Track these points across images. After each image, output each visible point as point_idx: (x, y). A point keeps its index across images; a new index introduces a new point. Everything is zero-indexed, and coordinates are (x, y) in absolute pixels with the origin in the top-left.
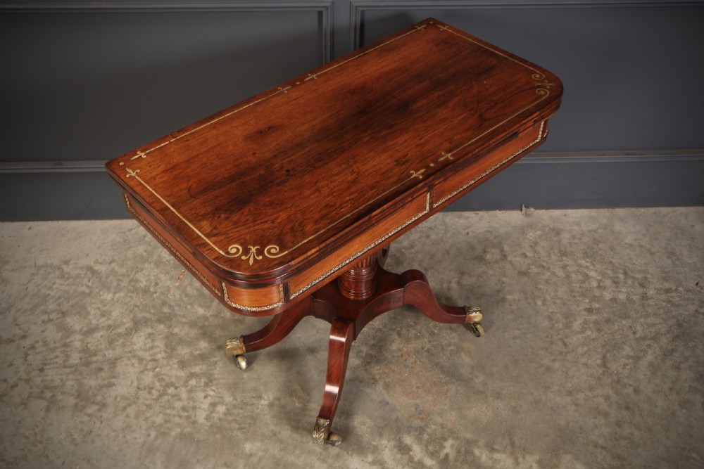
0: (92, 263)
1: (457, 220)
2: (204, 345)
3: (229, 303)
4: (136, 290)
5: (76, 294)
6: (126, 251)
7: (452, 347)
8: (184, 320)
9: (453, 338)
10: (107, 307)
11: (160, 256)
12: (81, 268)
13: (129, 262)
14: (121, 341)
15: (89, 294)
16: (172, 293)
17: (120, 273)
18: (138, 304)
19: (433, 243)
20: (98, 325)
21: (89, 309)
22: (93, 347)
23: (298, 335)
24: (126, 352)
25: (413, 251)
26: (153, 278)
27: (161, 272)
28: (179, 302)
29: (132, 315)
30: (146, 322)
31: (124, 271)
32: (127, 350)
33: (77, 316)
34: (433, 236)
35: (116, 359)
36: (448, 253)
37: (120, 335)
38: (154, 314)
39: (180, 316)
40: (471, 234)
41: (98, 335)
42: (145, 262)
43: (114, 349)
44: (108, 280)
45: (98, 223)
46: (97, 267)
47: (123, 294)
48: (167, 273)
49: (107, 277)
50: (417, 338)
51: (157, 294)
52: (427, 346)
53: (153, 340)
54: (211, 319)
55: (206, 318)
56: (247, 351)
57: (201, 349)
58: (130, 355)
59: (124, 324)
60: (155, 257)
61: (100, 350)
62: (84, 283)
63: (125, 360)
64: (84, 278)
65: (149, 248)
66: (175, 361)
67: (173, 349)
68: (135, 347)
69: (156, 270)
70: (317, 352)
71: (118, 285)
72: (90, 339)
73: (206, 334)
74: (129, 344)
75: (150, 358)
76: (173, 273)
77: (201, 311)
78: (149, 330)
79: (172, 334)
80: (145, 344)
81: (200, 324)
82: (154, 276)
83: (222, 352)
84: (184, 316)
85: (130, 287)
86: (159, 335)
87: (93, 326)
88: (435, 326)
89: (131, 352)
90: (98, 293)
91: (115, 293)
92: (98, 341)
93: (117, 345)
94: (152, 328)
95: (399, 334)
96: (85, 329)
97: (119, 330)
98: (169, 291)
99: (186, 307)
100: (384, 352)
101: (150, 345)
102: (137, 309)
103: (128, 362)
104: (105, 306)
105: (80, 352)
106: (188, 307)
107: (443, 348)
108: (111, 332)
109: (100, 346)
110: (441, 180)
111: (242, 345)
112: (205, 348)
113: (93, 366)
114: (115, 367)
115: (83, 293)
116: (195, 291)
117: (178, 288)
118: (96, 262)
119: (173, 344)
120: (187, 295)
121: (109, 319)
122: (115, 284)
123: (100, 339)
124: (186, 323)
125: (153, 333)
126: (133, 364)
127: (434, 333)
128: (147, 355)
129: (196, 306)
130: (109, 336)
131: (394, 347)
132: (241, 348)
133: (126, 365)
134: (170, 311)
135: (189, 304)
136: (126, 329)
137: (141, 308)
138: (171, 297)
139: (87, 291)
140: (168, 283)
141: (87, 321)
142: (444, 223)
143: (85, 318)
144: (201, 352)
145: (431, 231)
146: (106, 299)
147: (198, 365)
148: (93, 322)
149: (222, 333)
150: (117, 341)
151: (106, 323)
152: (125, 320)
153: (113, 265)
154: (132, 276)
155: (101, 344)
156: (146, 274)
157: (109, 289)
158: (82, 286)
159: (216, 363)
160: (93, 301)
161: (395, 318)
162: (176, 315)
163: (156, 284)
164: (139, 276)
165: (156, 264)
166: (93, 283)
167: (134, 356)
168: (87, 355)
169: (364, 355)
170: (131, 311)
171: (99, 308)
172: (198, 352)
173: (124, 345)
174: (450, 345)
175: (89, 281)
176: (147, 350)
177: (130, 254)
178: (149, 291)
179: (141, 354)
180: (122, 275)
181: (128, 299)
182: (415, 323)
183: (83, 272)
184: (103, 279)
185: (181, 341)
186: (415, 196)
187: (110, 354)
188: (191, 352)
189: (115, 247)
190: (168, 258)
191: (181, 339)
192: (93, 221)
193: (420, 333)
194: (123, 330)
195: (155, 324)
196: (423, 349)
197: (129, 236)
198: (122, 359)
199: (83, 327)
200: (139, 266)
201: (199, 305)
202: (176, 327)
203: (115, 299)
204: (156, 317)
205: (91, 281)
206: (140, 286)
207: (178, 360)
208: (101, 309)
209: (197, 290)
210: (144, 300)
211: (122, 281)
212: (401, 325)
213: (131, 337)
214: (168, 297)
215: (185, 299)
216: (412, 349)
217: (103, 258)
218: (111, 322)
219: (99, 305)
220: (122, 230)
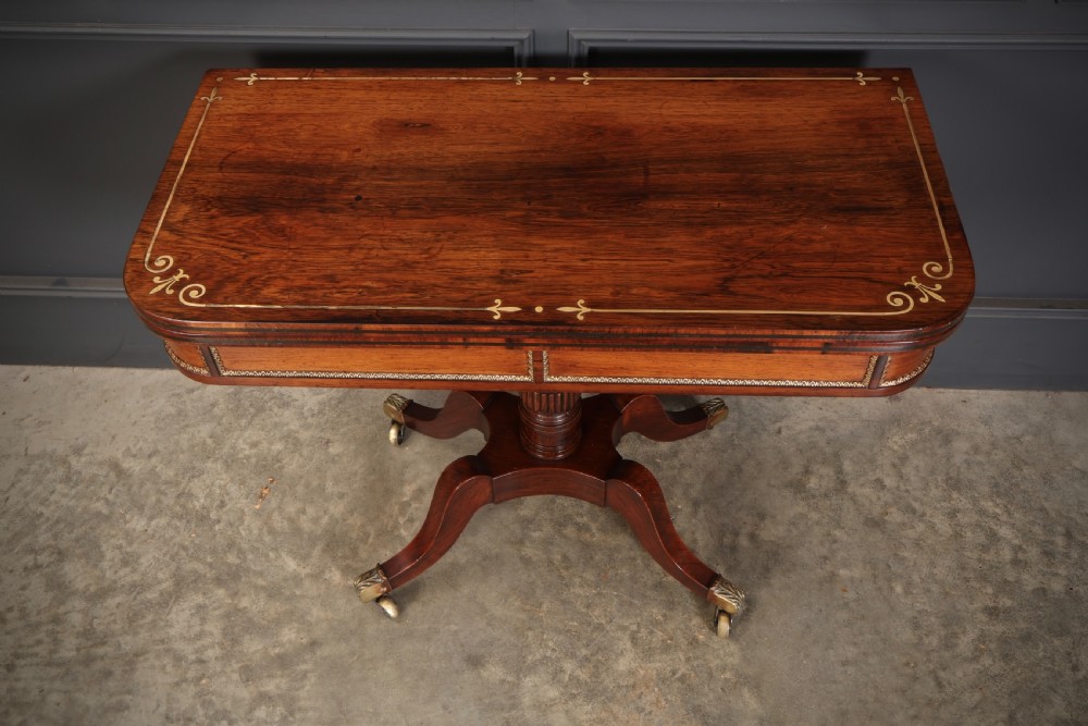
0: (120, 456)
2: (289, 635)
4: (186, 515)
5: (86, 517)
6: (180, 433)
8: (261, 582)
10: (135, 545)
11: (234, 448)
12: (101, 464)
13: (181, 456)
14: (149, 618)
15: (108, 518)
16: (246, 523)
17: (163, 478)
18: (187, 543)
20: (115, 582)
21: (104, 548)
22: (101, 627)
24: (155, 641)
25: (676, 462)
26: (218, 491)
27: (232, 480)
28: (256, 545)
29: (173, 566)
30: (195, 581)
31: (170, 473)
32: (157, 638)
33: (83, 561)
35: (137, 655)
36: (739, 469)
37: (148, 605)
38: (210, 565)
39: (256, 573)
40: (784, 433)
41: (113, 602)
42: (208, 458)
43: (135, 634)
44: (143, 491)
45: (139, 373)
46: (127, 464)
47: (163, 521)
48: (243, 482)
49: (142, 485)
50: (666, 649)
51: (222, 525)
52: (683, 670)
53: (203, 620)
54: (307, 584)
55: (297, 580)
57: (282, 645)
58: (161, 647)
59: (159, 582)
61: (113, 634)
62: (102, 495)
63: (151, 657)
64: (103, 484)
66: (236, 667)
67: (235, 641)
68: (172, 632)
69: (224, 476)
71: (159, 501)
72: (98, 610)
73: (294, 613)
74: (162, 623)
75: (193, 657)
76: (252, 483)
77: (291, 564)
78: (200, 599)
79: (237, 610)
80: (190, 627)
81: (288, 593)
82: (220, 487)
83: (318, 654)
84: (261, 574)
85: (178, 508)
86: (215, 609)
87: (106, 584)
88: (701, 627)
89: (163, 641)
90: (123, 516)
91: (151, 518)
92: (112, 614)
93: (142, 626)
94: (204, 594)
95: (634, 639)
96: (92, 589)
97: (149, 595)
98: (241, 520)
99: (267, 556)
100: (604, 675)
101: (198, 629)
102: (184, 553)
103: (157, 663)
104: (130, 543)
105: (78, 635)
106: (272, 555)
107: (710, 676)
108: (135, 598)
109: (112, 626)
112: (290, 642)
113: (97, 666)
114: (133, 670)
115: (98, 514)
116: (285, 523)
117: (258, 514)
118: (128, 453)
119: (236, 629)
120: (272, 531)
121: (134, 571)
122: (154, 499)
123: (115, 610)
124: (263, 587)
125: (205, 606)
126: (163, 667)
127: (697, 641)
128: (188, 650)
129: (284, 555)
130: (130, 606)
131: (623, 665)
133: (153, 667)
134: (238, 561)
135: (273, 549)
136: (161, 594)
137: (190, 552)
138: (243, 533)
139: (105, 511)
140: (243, 503)
141: (97, 573)
143: (96, 566)
144: (282, 651)
147: (275, 676)
148: (109, 574)
150: (143, 617)
151: (129, 579)
152: (161, 576)
153: (154, 460)
154: (183, 485)
155: (115, 621)
156: (207, 482)
157: (141, 508)
158: (98, 499)
159: (305, 675)
160: (113, 532)
161: (631, 604)
162: (248, 570)
163: (222, 504)
164: (197, 487)
166: (116, 496)
167: (168, 651)
168: (90, 643)
170: (173, 558)
171: (120, 547)
172: (277, 651)
173: (153, 625)
174: (724, 669)
175: (111, 489)
176: (190, 640)
177: (184, 439)
178: (208, 517)
179: (179, 646)
180: (166, 483)
181: (170, 533)
182: (664, 616)
183: (102, 472)
184: (135, 489)
185: (251, 627)
187: (128, 643)
188: (266, 649)
189: (162, 425)
190: (247, 452)
191: (250, 620)
192: (131, 370)
193: (671, 639)
194: (154, 595)
195: (211, 586)
196: (674, 674)
197: (188, 402)
198: (147, 656)
199: (90, 585)
200: (197, 464)
201: (290, 552)
202: (244, 595)
203: (150, 531)
204: (214, 571)
205: (114, 491)
206: (195, 506)
207: (240, 665)
208: (123, 550)
209: (291, 520)
210: (198, 536)
211: (166, 494)
212: (639, 619)
213: (167, 611)
214: (239, 533)
215: (267, 539)
216: (655, 672)
217: (138, 446)
218: (136, 577)
219: (121, 541)
220: (177, 391)
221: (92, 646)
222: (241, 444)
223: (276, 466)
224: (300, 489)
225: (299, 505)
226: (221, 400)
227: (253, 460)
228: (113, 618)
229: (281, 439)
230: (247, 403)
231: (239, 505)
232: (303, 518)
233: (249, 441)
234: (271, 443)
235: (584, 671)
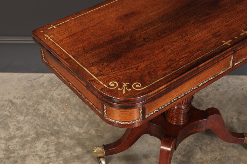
0: (12, 98)
1: (235, 80)
2: (79, 150)
3: (107, 118)
4: (37, 115)
5: (2, 116)
6: (32, 92)
7: (235, 159)
8: (67, 134)
9: (235, 153)
10: (21, 125)
11: (52, 95)
12: (5, 101)
13: (34, 98)
14: (29, 145)
15: (10, 116)
16: (59, 117)
17: (28, 104)
18: (39, 123)
19: (221, 94)
20: (15, 135)
21: (10, 125)
22: (12, 148)
23: (137, 147)
24: (31, 152)
25: (208, 98)
26: (48, 108)
27: (53, 105)
28: (64, 124)
29: (35, 130)
30: (44, 134)
31: (31, 103)
32: (32, 151)
33: (3, 129)
34: (221, 90)
35: (25, 156)
36: (231, 100)
37: (28, 142)
38: (48, 130)
39: (65, 132)
40: (244, 89)
41: (15, 141)
42: (44, 99)
43: (24, 150)
44: (21, 109)
45: (16, 74)
46: (14, 101)
47: (30, 117)
48: (57, 106)
49: (21, 107)
50: (212, 151)
51: (51, 118)
52: (219, 157)
53: (48, 146)
54: (83, 135)
55: (80, 134)
56: (106, 155)
57: (77, 153)
58: (34, 154)
59: (31, 135)
60: (49, 96)
61: (16, 150)
62: (7, 110)
63: (31, 157)
64: (7, 106)
65: (46, 90)
66: (61, 159)
67: (60, 152)
68: (37, 149)
69: (50, 104)
70: (149, 158)
71: (27, 111)
72: (10, 143)
73: (80, 143)
74: (33, 147)
75: (46, 156)
76: (60, 106)
77: (77, 129)
78: (46, 140)
79: (59, 143)
80: (43, 148)
81: (77, 138)
82: (49, 107)
83: (90, 155)
84: (67, 132)
85: (35, 113)
86: (52, 142)
87: (12, 135)
88: (223, 145)
89: (34, 152)
90: (15, 116)
91: (25, 116)
92: (15, 144)
93: (26, 148)
94: (47, 138)
95: (201, 149)
96: (7, 137)
97: (28, 139)
98: (58, 116)
99: (68, 127)
100: (191, 160)
101: (46, 148)
102: (38, 127)
103: (33, 158)
104: (19, 124)
105: (4, 150)
106: (70, 127)
107: (229, 159)
108: (23, 140)
109: (16, 148)
110: (242, 47)
111: (103, 151)
112: (80, 152)
113: (12, 159)
114: (25, 161)
115: (7, 115)
116: (73, 117)
117: (63, 115)
118: (15, 97)
119: (60, 148)
120: (69, 120)
121: (21, 132)
122: (26, 111)
123: (16, 143)
124: (68, 136)
125: (48, 141)
126: (36, 160)
127: (223, 149)
128: (44, 155)
129: (74, 126)
130: (21, 142)
131: (198, 156)
132: (103, 153)
133: (32, 160)
134: (58, 129)
135: (70, 125)
136: (32, 138)
137: (41, 126)
138: (59, 120)
139: (9, 114)
140: (57, 111)
141: (8, 132)
142: (228, 82)
143: (7, 130)
144: (77, 154)
145: (219, 87)
146: (20, 120)
147: (76, 162)
148: (12, 133)
149: (90, 144)
150: (26, 145)
151: (20, 134)
152: (31, 133)
153: (24, 99)
154: (35, 107)
155: (16, 146)
156: (44, 106)
157: (22, 114)
158: (6, 111)
159: (86, 161)
160: (12, 121)
161: (198, 139)
162: (62, 131)
163: (50, 112)
164: (40, 107)
165: (50, 100)
166: (12, 110)
167: (37, 155)
168: (8, 153)
169: (179, 160)
170: (35, 128)
171: (15, 125)
172: (75, 154)
173: (30, 147)
174: (233, 157)
175: (10, 108)
176: (44, 152)
177: (34, 93)
178: (46, 116)
179: (40, 153)
180: (29, 106)
181: (33, 121)
182: (210, 142)
183: (6, 103)
184: (19, 108)
185: (65, 147)
186: (225, 56)
187: (22, 153)
188: (71, 154)
189: (26, 89)
190: (57, 97)
191: (65, 146)
192: (13, 74)
193: (214, 149)
194: (30, 139)
195: (49, 136)
196: (216, 158)
197: (34, 83)
198: (29, 156)
199: (6, 136)
200: (40, 101)
201: (76, 126)
202: (62, 138)
203: (26, 120)
204: (50, 132)
205: (11, 108)
206: (40, 113)
207: (63, 158)
208: (17, 126)
209: (75, 116)
210: (43, 121)
211: (30, 109)
212: (202, 143)
213: (35, 143)
214: (57, 120)
215: (67, 122)
216: (209, 158)
217: (18, 95)
218: (22, 133)
219: (15, 123)
220: (30, 79)
221: (9, 154)
222: (54, 94)
223: (68, 101)
224: (77, 107)
225: (78, 112)
226: (46, 82)
227: (60, 99)
228: (16, 145)
229: (68, 93)
230: (55, 83)
231: (56, 112)
232: (79, 116)
233: (57, 94)
234: (65, 94)
235: (185, 158)
